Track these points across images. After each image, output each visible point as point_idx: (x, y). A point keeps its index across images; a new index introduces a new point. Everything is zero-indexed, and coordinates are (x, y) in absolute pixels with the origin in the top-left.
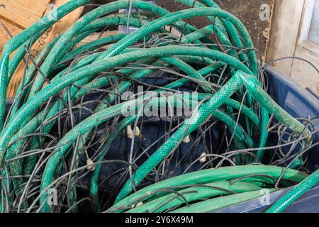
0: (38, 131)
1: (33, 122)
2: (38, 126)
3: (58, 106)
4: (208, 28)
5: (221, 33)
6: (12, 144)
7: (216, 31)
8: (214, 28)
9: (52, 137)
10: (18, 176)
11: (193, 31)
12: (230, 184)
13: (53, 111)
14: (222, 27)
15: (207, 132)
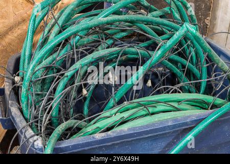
0: (54, 64)
1: (50, 58)
2: (53, 61)
3: (67, 48)
4: (167, 9)
5: (175, 14)
6: (37, 71)
7: (172, 12)
8: (170, 9)
9: (62, 69)
10: (39, 93)
11: (155, 10)
12: (179, 104)
13: (63, 52)
14: (176, 9)
15: (164, 80)
